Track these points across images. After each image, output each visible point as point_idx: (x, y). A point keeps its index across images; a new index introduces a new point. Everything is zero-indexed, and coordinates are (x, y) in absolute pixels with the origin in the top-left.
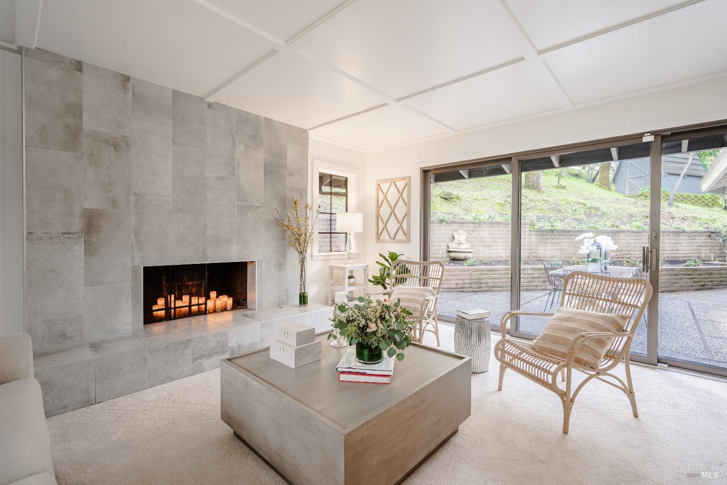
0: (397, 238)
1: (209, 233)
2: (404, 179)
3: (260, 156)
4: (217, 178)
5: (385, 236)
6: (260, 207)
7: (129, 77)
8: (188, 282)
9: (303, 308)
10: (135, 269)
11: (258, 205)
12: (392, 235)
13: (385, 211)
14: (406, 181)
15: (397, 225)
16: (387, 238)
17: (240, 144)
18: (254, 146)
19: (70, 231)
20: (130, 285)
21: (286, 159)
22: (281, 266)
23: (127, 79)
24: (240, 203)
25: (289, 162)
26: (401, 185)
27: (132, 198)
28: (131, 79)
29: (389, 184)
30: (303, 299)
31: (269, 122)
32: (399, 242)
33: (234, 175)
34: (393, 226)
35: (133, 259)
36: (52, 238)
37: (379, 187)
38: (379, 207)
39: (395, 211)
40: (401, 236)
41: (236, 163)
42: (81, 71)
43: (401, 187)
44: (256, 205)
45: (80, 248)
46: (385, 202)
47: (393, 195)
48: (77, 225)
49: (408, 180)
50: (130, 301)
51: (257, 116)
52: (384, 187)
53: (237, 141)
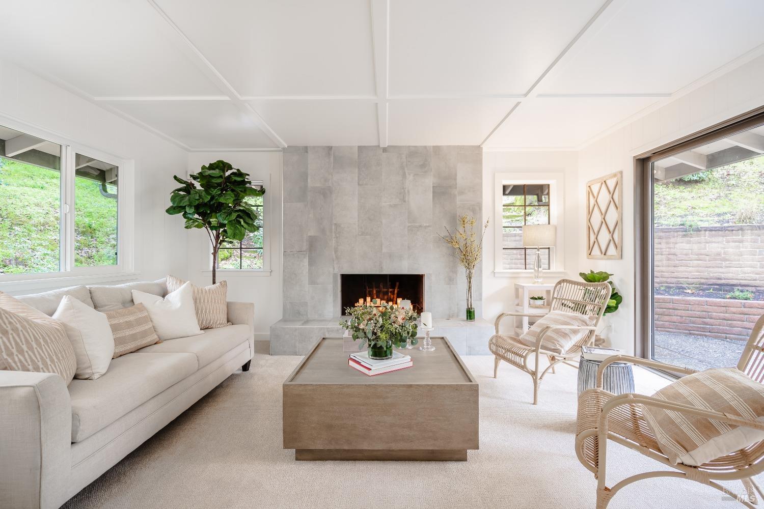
0: (609, 253)
1: (384, 250)
2: (615, 175)
3: (429, 181)
4: (390, 206)
5: (596, 251)
6: (429, 226)
7: (332, 147)
8: (384, 288)
9: (469, 323)
10: (335, 275)
11: (428, 225)
12: (603, 250)
13: (596, 219)
14: (616, 178)
15: (608, 237)
16: (599, 253)
17: (409, 175)
18: (422, 173)
19: (302, 250)
20: (332, 286)
21: (455, 179)
22: (451, 280)
23: (330, 148)
24: (410, 225)
25: (460, 181)
26: (611, 183)
27: (333, 227)
28: (333, 148)
29: (599, 185)
30: (470, 314)
31: (437, 149)
32: (611, 258)
33: (405, 201)
34: (604, 237)
35: (334, 269)
36: (293, 255)
37: (590, 192)
38: (590, 213)
39: (606, 218)
40: (612, 250)
41: (406, 191)
42: (307, 152)
43: (611, 186)
44: (425, 225)
45: (306, 261)
46: (596, 208)
47: (604, 198)
48: (305, 246)
49: (619, 175)
50: (332, 297)
51: (425, 147)
52: (595, 189)
53: (407, 174)
